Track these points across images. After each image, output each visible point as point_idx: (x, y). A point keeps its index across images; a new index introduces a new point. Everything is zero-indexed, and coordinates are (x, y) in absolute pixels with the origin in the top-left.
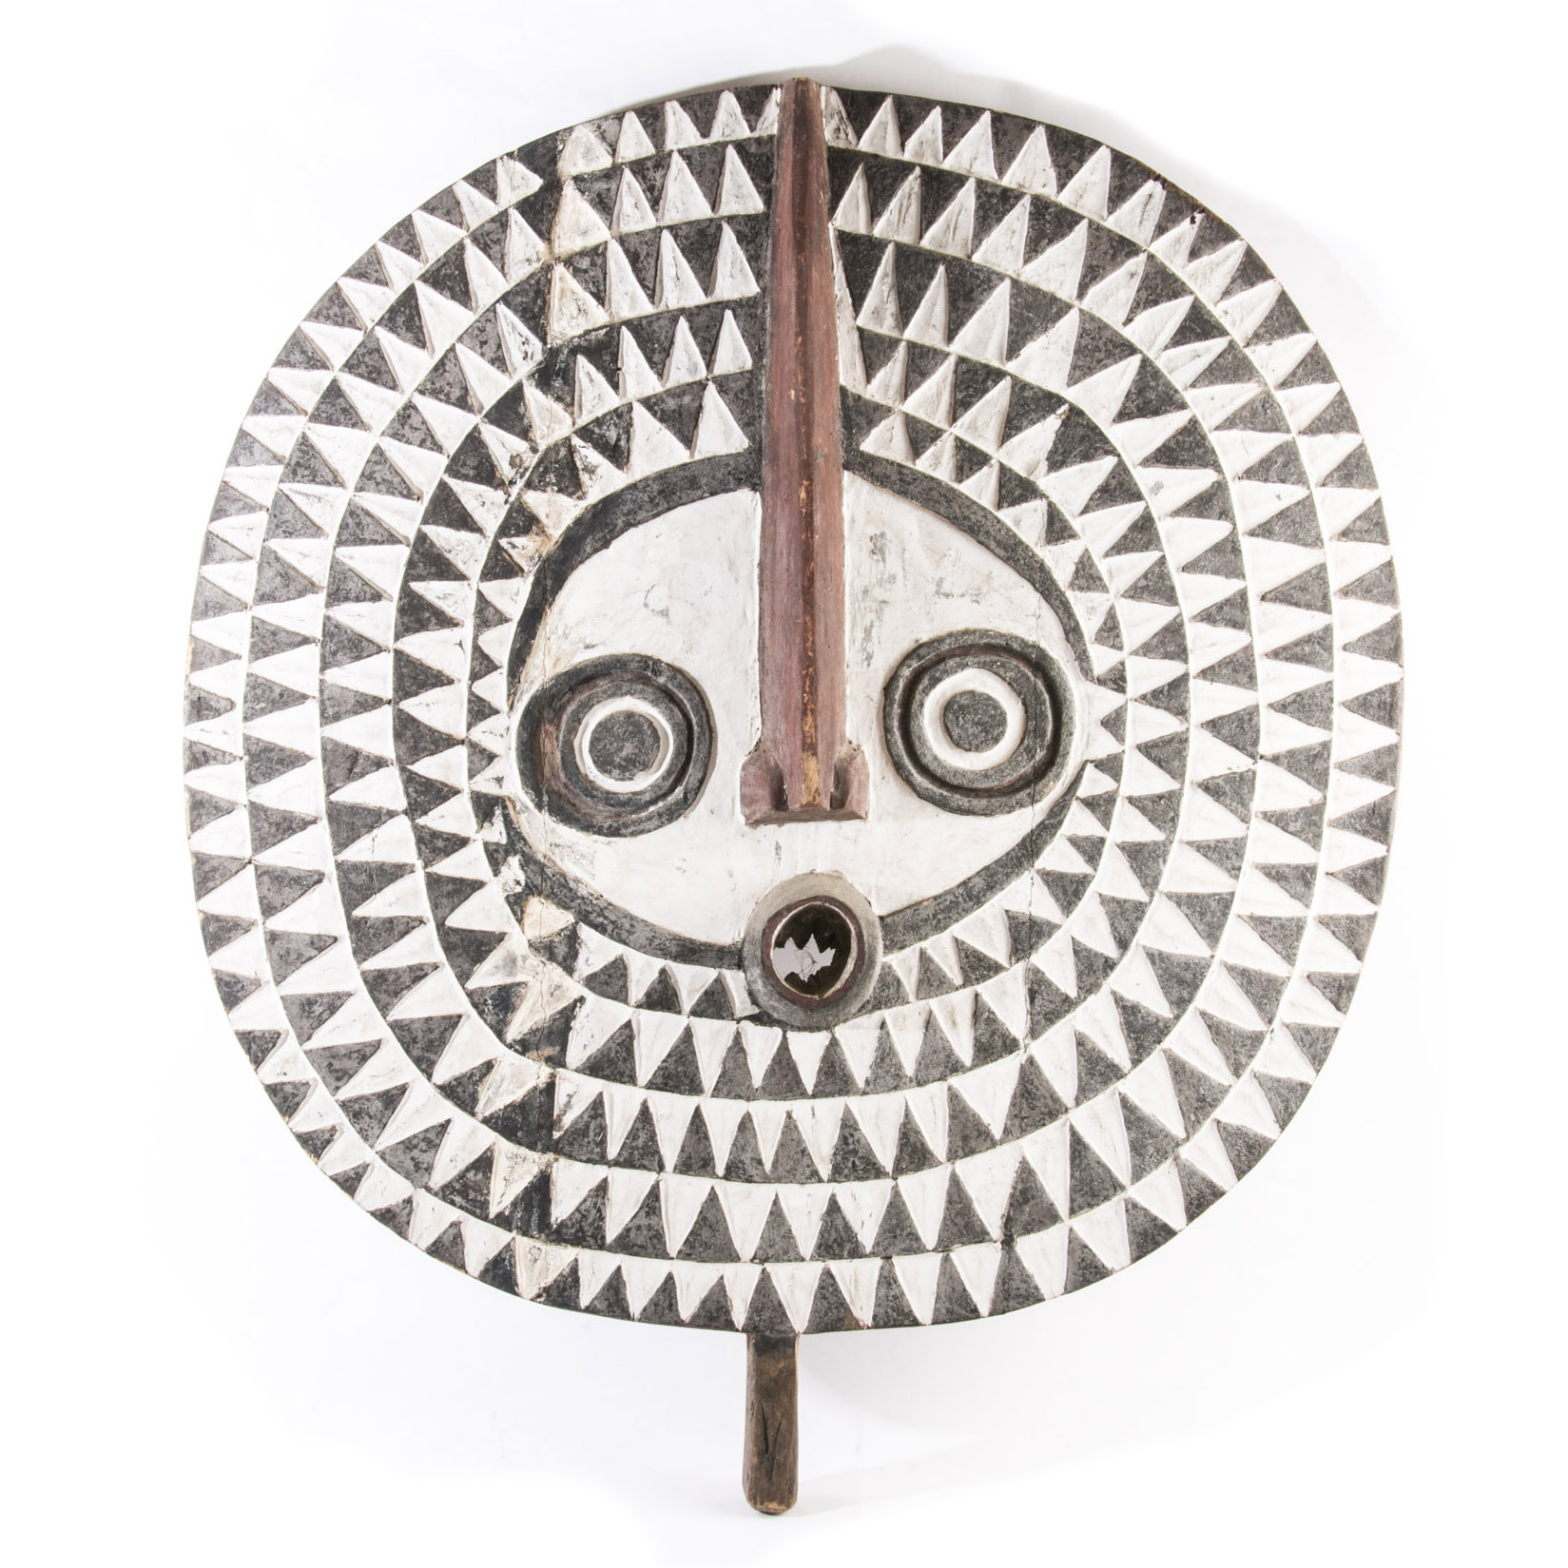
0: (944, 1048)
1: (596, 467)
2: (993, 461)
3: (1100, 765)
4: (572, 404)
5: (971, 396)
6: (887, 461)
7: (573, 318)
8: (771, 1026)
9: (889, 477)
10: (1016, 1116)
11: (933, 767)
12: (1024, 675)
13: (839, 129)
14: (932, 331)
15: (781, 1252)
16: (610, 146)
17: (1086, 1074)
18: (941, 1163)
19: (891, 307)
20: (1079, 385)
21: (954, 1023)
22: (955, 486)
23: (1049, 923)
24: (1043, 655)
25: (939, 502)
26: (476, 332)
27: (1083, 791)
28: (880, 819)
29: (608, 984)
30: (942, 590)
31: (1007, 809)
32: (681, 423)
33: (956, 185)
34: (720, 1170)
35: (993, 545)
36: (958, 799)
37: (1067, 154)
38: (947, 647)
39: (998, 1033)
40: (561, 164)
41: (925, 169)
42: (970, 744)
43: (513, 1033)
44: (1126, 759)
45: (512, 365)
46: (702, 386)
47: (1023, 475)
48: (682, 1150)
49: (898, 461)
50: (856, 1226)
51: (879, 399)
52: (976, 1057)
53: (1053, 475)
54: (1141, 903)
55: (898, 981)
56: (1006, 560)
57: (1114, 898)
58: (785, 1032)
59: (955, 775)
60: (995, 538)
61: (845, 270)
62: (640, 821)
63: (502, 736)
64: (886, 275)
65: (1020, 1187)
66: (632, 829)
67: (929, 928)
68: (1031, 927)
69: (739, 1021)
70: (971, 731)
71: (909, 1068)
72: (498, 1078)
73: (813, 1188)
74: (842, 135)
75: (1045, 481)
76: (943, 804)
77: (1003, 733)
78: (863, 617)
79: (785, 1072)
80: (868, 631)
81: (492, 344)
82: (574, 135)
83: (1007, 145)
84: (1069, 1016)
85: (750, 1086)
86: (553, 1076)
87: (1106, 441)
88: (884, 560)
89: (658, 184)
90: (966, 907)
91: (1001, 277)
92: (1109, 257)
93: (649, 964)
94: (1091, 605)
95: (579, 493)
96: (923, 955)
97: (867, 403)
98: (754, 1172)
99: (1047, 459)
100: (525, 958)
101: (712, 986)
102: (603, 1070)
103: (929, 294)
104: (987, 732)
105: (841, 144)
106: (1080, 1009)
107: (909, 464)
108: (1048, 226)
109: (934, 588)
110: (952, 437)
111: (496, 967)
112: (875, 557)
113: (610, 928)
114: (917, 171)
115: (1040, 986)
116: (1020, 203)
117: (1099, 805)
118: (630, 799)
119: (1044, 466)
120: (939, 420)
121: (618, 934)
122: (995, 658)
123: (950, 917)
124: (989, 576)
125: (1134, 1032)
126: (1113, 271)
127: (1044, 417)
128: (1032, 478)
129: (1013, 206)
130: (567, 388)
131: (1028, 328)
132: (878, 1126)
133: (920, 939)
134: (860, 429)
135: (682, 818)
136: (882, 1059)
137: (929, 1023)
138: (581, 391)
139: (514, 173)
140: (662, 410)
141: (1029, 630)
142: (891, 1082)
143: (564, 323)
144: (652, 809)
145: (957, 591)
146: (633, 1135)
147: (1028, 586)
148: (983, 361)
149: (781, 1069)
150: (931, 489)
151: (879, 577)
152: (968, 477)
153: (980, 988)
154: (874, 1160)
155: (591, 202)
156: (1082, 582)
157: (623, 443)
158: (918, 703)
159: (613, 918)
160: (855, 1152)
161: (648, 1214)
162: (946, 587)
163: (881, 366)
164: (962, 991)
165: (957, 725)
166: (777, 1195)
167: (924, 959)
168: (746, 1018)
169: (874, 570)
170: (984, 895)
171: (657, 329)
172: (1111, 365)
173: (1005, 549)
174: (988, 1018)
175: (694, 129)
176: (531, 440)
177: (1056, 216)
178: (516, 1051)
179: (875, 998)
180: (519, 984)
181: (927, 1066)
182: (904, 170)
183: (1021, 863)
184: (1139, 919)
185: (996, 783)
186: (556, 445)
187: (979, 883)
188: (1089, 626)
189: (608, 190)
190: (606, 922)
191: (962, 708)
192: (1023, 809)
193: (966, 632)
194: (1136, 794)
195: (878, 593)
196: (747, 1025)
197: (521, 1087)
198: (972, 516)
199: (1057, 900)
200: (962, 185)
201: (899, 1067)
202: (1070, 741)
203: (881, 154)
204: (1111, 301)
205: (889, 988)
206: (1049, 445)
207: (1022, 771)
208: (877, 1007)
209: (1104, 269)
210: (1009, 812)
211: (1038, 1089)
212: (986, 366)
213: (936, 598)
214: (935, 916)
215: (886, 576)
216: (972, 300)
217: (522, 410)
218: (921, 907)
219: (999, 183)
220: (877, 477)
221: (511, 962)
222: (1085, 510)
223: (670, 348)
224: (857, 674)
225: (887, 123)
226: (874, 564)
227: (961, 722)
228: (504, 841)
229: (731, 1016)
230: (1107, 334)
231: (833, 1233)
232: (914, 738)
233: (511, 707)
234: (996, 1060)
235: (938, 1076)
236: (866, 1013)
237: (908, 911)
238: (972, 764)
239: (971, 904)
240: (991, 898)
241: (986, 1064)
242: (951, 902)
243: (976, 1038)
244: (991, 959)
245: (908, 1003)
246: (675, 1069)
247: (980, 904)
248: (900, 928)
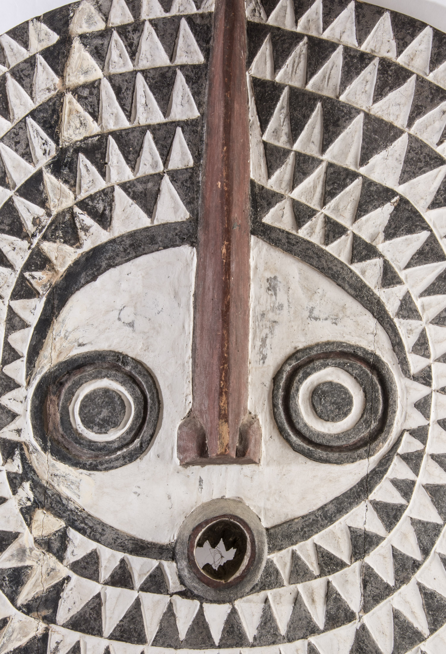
0: (306, 617)
1: (89, 227)
2: (349, 232)
3: (413, 433)
4: (75, 186)
5: (335, 189)
6: (280, 229)
7: (77, 128)
8: (194, 599)
9: (280, 240)
11: (304, 431)
12: (365, 372)
13: (255, 10)
14: (312, 145)
16: (105, 15)
17: (399, 638)
19: (285, 129)
20: (406, 184)
21: (313, 601)
22: (324, 247)
23: (377, 536)
24: (378, 359)
25: (313, 258)
26: (13, 135)
27: (400, 450)
28: (268, 464)
29: (86, 568)
30: (313, 315)
31: (351, 460)
32: (146, 201)
33: (330, 49)
35: (347, 287)
36: (320, 453)
37: (404, 31)
38: (315, 353)
39: (342, 608)
40: (71, 26)
41: (310, 38)
42: (328, 416)
43: (23, 598)
44: (430, 428)
45: (36, 158)
46: (160, 176)
47: (368, 241)
49: (287, 230)
51: (275, 189)
52: (327, 624)
53: (388, 242)
54: (438, 525)
55: (277, 572)
56: (355, 297)
57: (420, 521)
58: (202, 604)
59: (318, 437)
60: (348, 282)
61: (256, 104)
62: (111, 461)
63: (21, 402)
64: (282, 108)
66: (106, 465)
67: (298, 537)
68: (365, 538)
69: (171, 595)
70: (329, 408)
71: (283, 630)
72: (10, 630)
74: (257, 14)
75: (382, 246)
76: (309, 456)
77: (350, 410)
78: (261, 331)
79: (201, 631)
80: (264, 341)
81: (23, 144)
82: (81, 7)
83: (365, 24)
84: (389, 598)
85: (178, 639)
86: (47, 629)
87: (423, 221)
88: (275, 294)
89: (135, 42)
90: (323, 523)
91: (358, 111)
92: (429, 100)
93: (113, 556)
94: (410, 328)
95: (78, 244)
96: (294, 553)
97: (268, 191)
99: (384, 232)
100: (31, 550)
101: (154, 571)
102: (81, 626)
103: (310, 121)
104: (339, 409)
105: (256, 20)
106: (396, 594)
107: (294, 232)
108: (390, 78)
109: (307, 314)
110: (322, 216)
111: (12, 555)
112: (270, 292)
113: (88, 531)
114: (306, 39)
115: (370, 577)
116: (372, 63)
117: (412, 459)
118: (105, 446)
119: (382, 236)
120: (314, 204)
122: (346, 361)
123: (312, 530)
124: (344, 307)
125: (432, 611)
126: (431, 109)
127: (383, 204)
128: (374, 244)
129: (367, 65)
130: (71, 175)
131: (374, 145)
133: (292, 544)
134: (262, 208)
135: (138, 460)
136: (265, 623)
137: (297, 600)
138: (81, 177)
139: (40, 31)
140: (134, 192)
141: (369, 343)
142: (271, 639)
143: (71, 132)
144: (119, 453)
145: (322, 316)
147: (369, 314)
148: (345, 166)
149: (198, 628)
150: (308, 249)
151: (272, 305)
152: (332, 242)
153: (330, 578)
155: (91, 52)
156: (405, 313)
157: (107, 212)
158: (295, 388)
159: (91, 524)
162: (316, 313)
163: (277, 168)
164: (319, 579)
165: (320, 404)
167: (295, 557)
168: (176, 593)
169: (269, 301)
170: (335, 516)
171: (132, 138)
172: (428, 171)
173: (355, 290)
174: (336, 598)
175: (160, 6)
176: (47, 208)
177: (395, 72)
178: (23, 612)
179: (262, 583)
180: (27, 567)
181: (294, 629)
182: (296, 38)
183: (359, 496)
184: (437, 535)
185: (345, 443)
186: (63, 212)
187: (332, 508)
188: (408, 342)
189: (102, 44)
190: (86, 527)
191: (323, 392)
192: (362, 461)
193: (328, 343)
194: (436, 452)
195: (271, 316)
196: (177, 597)
197: (25, 636)
198: (334, 268)
199: (383, 521)
200: (334, 50)
201: (276, 628)
202: (394, 417)
203: (282, 27)
204: (429, 129)
205: (271, 576)
206: (386, 223)
207: (362, 435)
208: (263, 588)
209: (425, 108)
210: (353, 462)
211: (367, 647)
212: (346, 170)
213: (309, 321)
214: (302, 529)
215: (277, 305)
216: (338, 126)
217: (41, 188)
218: (294, 523)
219: (358, 49)
220: (273, 240)
221: (22, 552)
222: (408, 266)
223: (140, 151)
224: (256, 368)
225: (286, 7)
226: (269, 297)
227: (323, 402)
228: (20, 471)
229: (167, 592)
230: (426, 151)
232: (292, 411)
233: (29, 383)
234: (340, 626)
235: (302, 636)
236: (256, 592)
237: (285, 525)
238: (329, 430)
239: (326, 521)
240: (339, 518)
241: (334, 628)
242: (313, 520)
243: (327, 611)
244: (338, 559)
245: (283, 586)
246: (128, 626)
247: (331, 521)
248: (279, 536)
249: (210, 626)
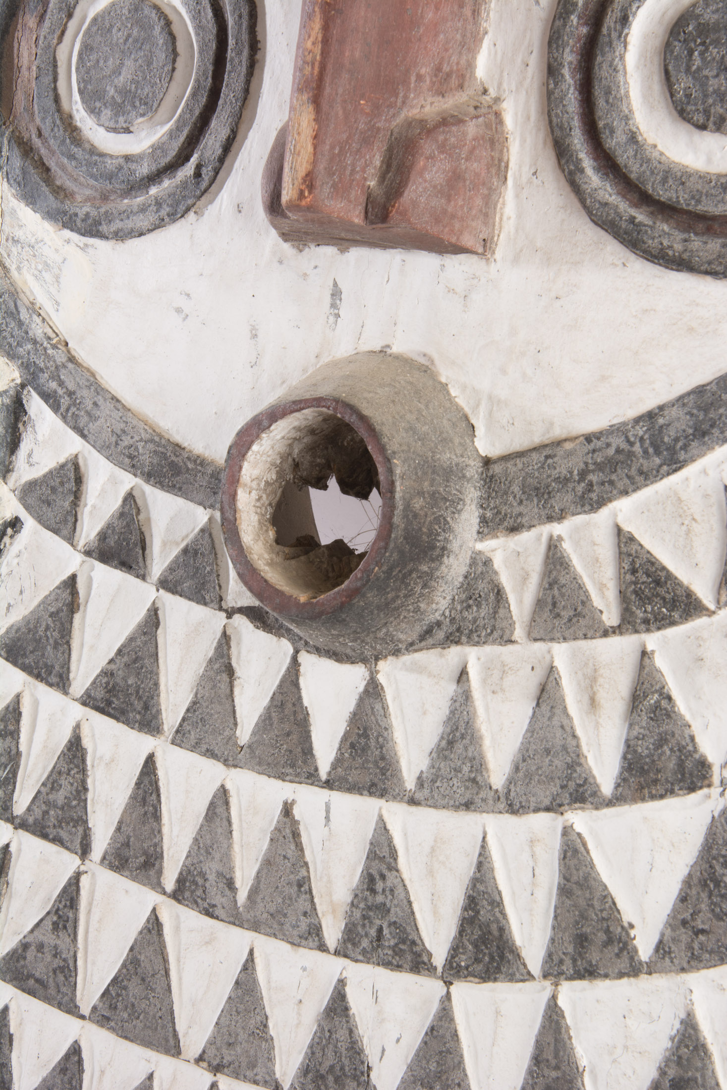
0: (565, 748)
8: (279, 635)
10: (684, 923)
11: (625, 157)
15: (244, 1061)
18: (530, 977)
21: (593, 701)
28: (516, 260)
29: (48, 503)
34: (169, 882)
36: (664, 235)
39: (673, 742)
42: (707, 113)
48: (119, 829)
50: (371, 1053)
52: (622, 781)
55: (499, 593)
58: (297, 652)
59: (664, 180)
62: (127, 214)
65: (672, 1073)
66: (117, 225)
67: (569, 497)
69: (230, 614)
70: (712, 84)
71: (498, 772)
73: (309, 957)
79: (287, 727)
85: (232, 739)
90: (646, 464)
93: (112, 480)
96: (553, 546)
98: (218, 900)
101: (196, 540)
102: (24, 655)
113: (65, 401)
118: (120, 168)
121: (75, 417)
123: (611, 483)
132: (431, 873)
133: (550, 519)
135: (191, 215)
136: (451, 743)
137: (544, 692)
142: (462, 793)
144: (153, 191)
146: (52, 783)
149: (282, 720)
153: (653, 640)
154: (413, 936)
158: (617, 14)
159: (71, 386)
160: (383, 909)
161: (55, 926)
164: (615, 641)
165: (688, 70)
166: (251, 952)
167: (554, 558)
168: (241, 610)
170: (685, 447)
174: (657, 707)
179: (453, 620)
181: (529, 776)
190: (60, 391)
191: (704, 30)
196: (241, 622)
201: (478, 765)
205: (479, 606)
208: (452, 640)
214: (583, 474)
218: (560, 452)
227: (697, 62)
229: (219, 603)
231: (330, 1053)
232: (598, 92)
234: (662, 797)
235: (547, 802)
236: (434, 646)
237: (535, 456)
238: (709, 161)
239: (657, 461)
240: (701, 455)
241: (643, 800)
242: (618, 451)
243: (628, 745)
244: (680, 584)
245: (511, 642)
246: (125, 679)
247: (675, 464)
248: (516, 489)
249: (312, 720)
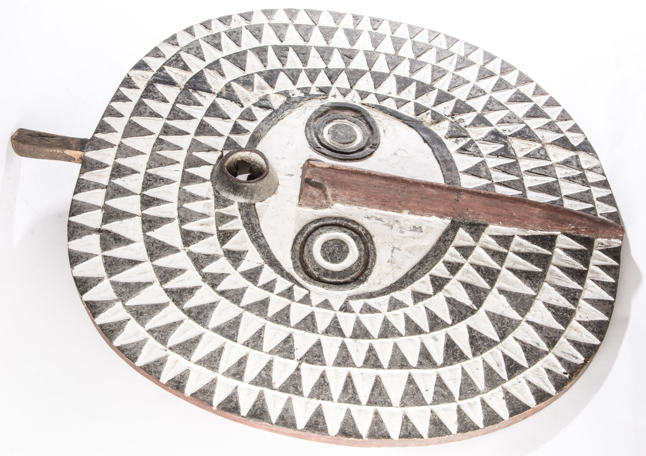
0: (192, 219)
1: (458, 144)
2: (452, 277)
3: (307, 296)
4: (484, 140)
5: (482, 272)
6: (455, 236)
7: (519, 146)
8: (217, 162)
9: (447, 236)
10: (155, 241)
11: (317, 232)
12: (353, 273)
13: (603, 244)
14: (512, 263)
15: (121, 152)
16: (591, 169)
17: (166, 270)
18: (142, 211)
19: (523, 250)
20: (486, 315)
21: (202, 225)
22: (442, 260)
23: (239, 266)
24: (362, 282)
25: (434, 253)
26: (514, 116)
27: (296, 287)
28: (297, 211)
29: (247, 114)
30: (395, 249)
31: (293, 257)
32: (474, 170)
33: (579, 282)
34: (161, 137)
35: (414, 270)
36: (301, 240)
37: (596, 326)
38: (369, 246)
41: (586, 272)
42: (325, 247)
43: (235, 85)
44: (309, 307)
46: (490, 179)
47: (445, 287)
48: (173, 126)
49: (454, 241)
50: (124, 178)
52: (185, 230)
53: (444, 299)
54: (240, 302)
55: (226, 206)
56: (406, 274)
57: (245, 292)
58: (213, 165)
59: (312, 239)
60: (417, 271)
61: (540, 235)
62: (310, 133)
63: (352, 100)
64: (537, 250)
65: (122, 238)
66: (308, 130)
67: (246, 220)
68: (238, 259)
69: (222, 151)
70: (331, 248)
71: (186, 205)
72: (218, 77)
73: (145, 166)
74: (600, 245)
75: (441, 295)
76: (300, 233)
77: (328, 261)
78: (386, 219)
79: (196, 162)
80: (380, 219)
81: (508, 120)
82: (596, 159)
83: (599, 304)
84: (194, 268)
85: (194, 151)
86: (214, 93)
87: (459, 321)
88: (411, 230)
89: (576, 181)
91: (537, 292)
92: (546, 335)
94: (382, 304)
95: (447, 137)
96: (236, 217)
97: (481, 233)
98: (157, 147)
99: (451, 298)
100: (263, 93)
102: (212, 107)
103: (529, 264)
104: (329, 254)
105: (596, 244)
106: (197, 273)
107: (452, 245)
108: (561, 313)
109: (396, 246)
110: (463, 262)
111: (261, 84)
112: (412, 228)
113: (270, 118)
114: (585, 269)
115: (211, 258)
116: (571, 305)
117: (289, 292)
118: (320, 132)
119: (448, 296)
120: (471, 259)
121: (266, 120)
122: (362, 263)
123: (249, 229)
124: (399, 268)
125: (180, 291)
126: (540, 336)
127: (471, 299)
128: (443, 290)
129: (570, 302)
130: (490, 139)
131: (513, 299)
132: (164, 192)
133: (242, 217)
134: (470, 229)
135: (310, 146)
136: (193, 196)
137: (204, 216)
139: (579, 139)
140: (480, 166)
141: (373, 280)
142: (182, 198)
143: (517, 143)
144: (315, 138)
145: (394, 255)
146: (183, 112)
147: (394, 281)
149: (198, 161)
150: (441, 251)
151: (403, 227)
152: (445, 265)
153: (215, 237)
154: (150, 188)
155: (568, 159)
156: (393, 301)
157: (467, 152)
158: (346, 230)
159: (273, 119)
160: (156, 181)
161: (151, 112)
162: (396, 251)
164: (215, 229)
165: (334, 244)
166: (146, 154)
167: (233, 218)
168: (222, 154)
169: (406, 226)
170: (256, 243)
171: (514, 170)
172: (495, 328)
173: (411, 275)
174: (201, 237)
175: (600, 196)
176: (470, 126)
177: (566, 317)
178: (227, 84)
179: (220, 197)
180: (253, 89)
181: (186, 212)
182: (585, 264)
183: (268, 259)
184: (233, 301)
185: (306, 255)
186: (467, 133)
187: (262, 242)
188: (372, 302)
189: (573, 165)
190: (272, 117)
191: (342, 247)
192: (292, 263)
193: (375, 253)
194: (292, 308)
195: (396, 226)
196: (220, 153)
197: (212, 83)
198: (427, 264)
199: (248, 270)
200: (579, 284)
201: (188, 201)
202: (320, 286)
203: (592, 257)
204: (526, 334)
205: (223, 202)
206: (458, 300)
207: (310, 266)
208: (216, 197)
209: (541, 332)
210: (292, 258)
211: (164, 251)
212: (496, 280)
213: (391, 246)
214: (251, 223)
215: (403, 230)
216: (526, 279)
217: (482, 125)
219: (580, 298)
220: (447, 232)
221: (262, 88)
222: (426, 308)
223: (506, 173)
224: (362, 213)
225: (606, 262)
226: (409, 226)
227: (335, 245)
228: (310, 93)
229: (224, 149)
230: (510, 329)
231: (123, 170)
232: (331, 227)
233: (363, 104)
234: (182, 238)
235: (180, 215)
236: (214, 193)
237: (255, 214)
238: (315, 248)
239: (254, 238)
240: (254, 246)
241: (181, 234)
242: (256, 230)
243: (192, 231)
244: (227, 242)
245: (215, 208)
246: (207, 129)
247: (253, 241)
248: (248, 210)
249: (198, 168)
